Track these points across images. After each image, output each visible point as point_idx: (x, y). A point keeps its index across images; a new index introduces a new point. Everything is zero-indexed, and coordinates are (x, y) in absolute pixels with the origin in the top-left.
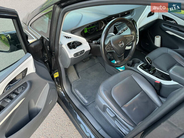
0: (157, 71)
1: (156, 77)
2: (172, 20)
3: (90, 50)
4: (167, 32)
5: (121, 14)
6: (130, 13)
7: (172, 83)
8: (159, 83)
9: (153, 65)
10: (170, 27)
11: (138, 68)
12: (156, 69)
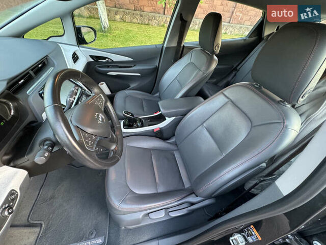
0: (143, 120)
1: (149, 125)
2: (105, 58)
3: (29, 173)
4: (109, 73)
5: (32, 70)
6: (46, 63)
7: (168, 120)
8: (159, 129)
9: (135, 116)
10: (108, 67)
11: (124, 130)
12: (140, 119)
